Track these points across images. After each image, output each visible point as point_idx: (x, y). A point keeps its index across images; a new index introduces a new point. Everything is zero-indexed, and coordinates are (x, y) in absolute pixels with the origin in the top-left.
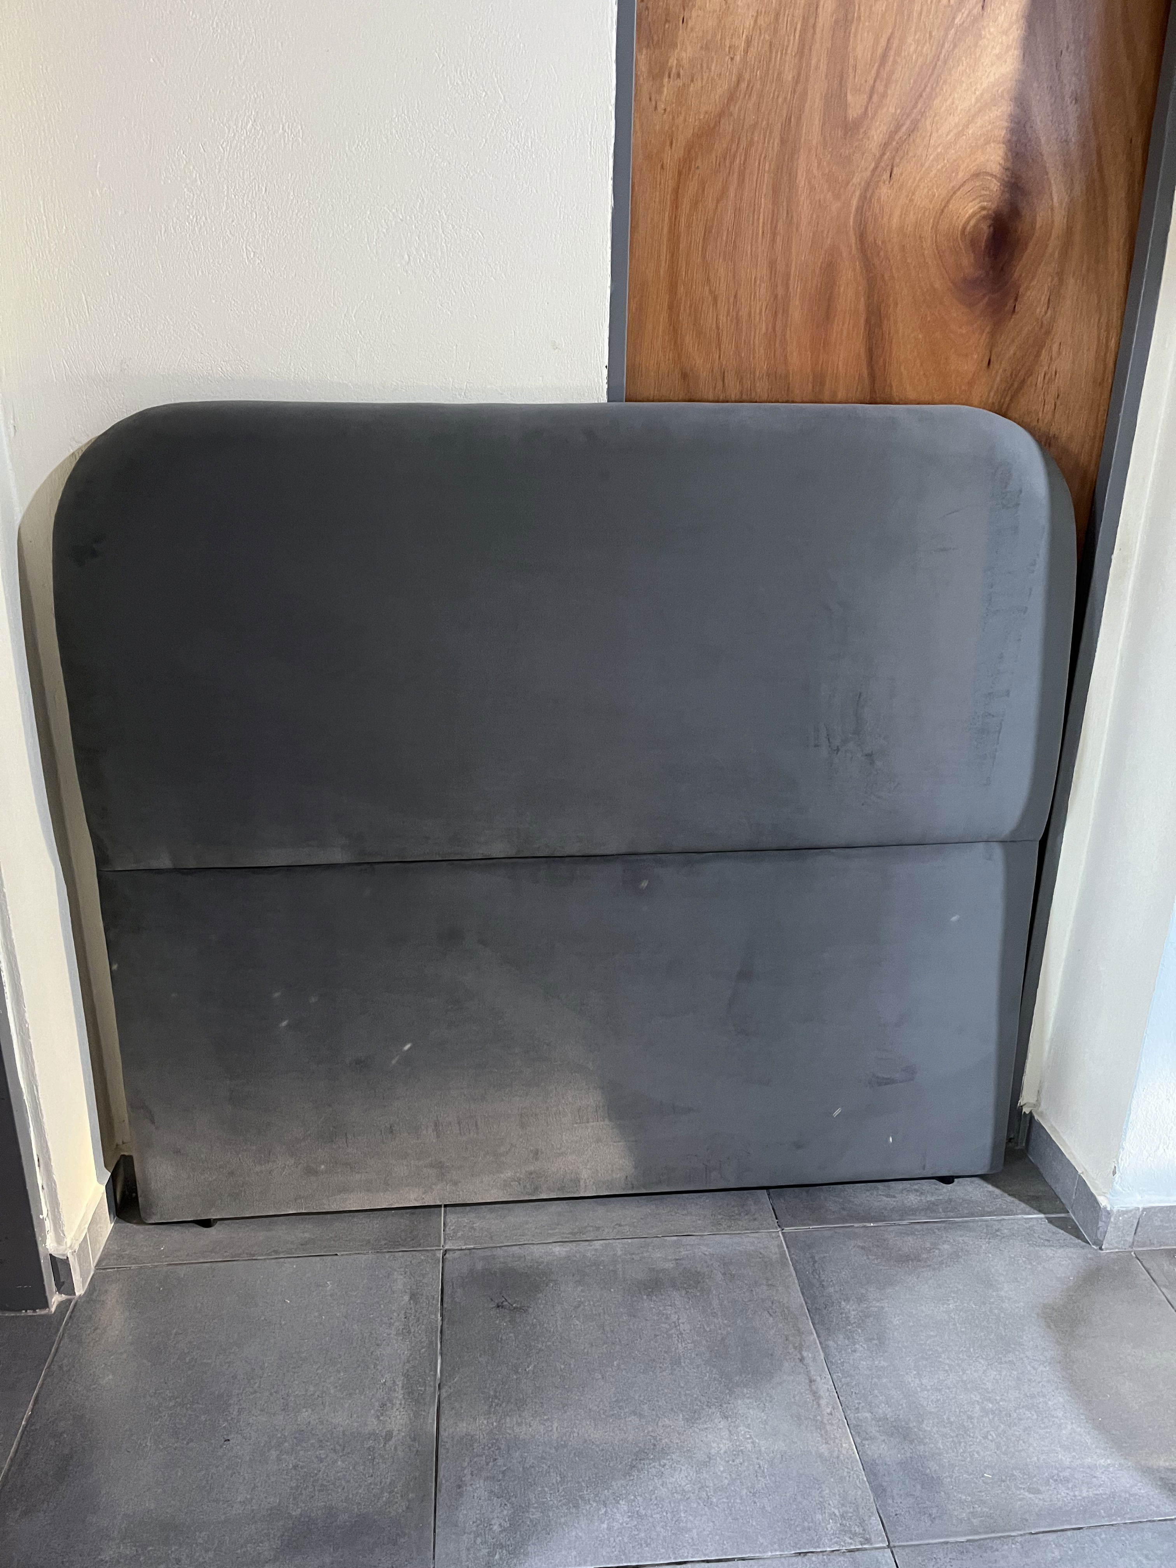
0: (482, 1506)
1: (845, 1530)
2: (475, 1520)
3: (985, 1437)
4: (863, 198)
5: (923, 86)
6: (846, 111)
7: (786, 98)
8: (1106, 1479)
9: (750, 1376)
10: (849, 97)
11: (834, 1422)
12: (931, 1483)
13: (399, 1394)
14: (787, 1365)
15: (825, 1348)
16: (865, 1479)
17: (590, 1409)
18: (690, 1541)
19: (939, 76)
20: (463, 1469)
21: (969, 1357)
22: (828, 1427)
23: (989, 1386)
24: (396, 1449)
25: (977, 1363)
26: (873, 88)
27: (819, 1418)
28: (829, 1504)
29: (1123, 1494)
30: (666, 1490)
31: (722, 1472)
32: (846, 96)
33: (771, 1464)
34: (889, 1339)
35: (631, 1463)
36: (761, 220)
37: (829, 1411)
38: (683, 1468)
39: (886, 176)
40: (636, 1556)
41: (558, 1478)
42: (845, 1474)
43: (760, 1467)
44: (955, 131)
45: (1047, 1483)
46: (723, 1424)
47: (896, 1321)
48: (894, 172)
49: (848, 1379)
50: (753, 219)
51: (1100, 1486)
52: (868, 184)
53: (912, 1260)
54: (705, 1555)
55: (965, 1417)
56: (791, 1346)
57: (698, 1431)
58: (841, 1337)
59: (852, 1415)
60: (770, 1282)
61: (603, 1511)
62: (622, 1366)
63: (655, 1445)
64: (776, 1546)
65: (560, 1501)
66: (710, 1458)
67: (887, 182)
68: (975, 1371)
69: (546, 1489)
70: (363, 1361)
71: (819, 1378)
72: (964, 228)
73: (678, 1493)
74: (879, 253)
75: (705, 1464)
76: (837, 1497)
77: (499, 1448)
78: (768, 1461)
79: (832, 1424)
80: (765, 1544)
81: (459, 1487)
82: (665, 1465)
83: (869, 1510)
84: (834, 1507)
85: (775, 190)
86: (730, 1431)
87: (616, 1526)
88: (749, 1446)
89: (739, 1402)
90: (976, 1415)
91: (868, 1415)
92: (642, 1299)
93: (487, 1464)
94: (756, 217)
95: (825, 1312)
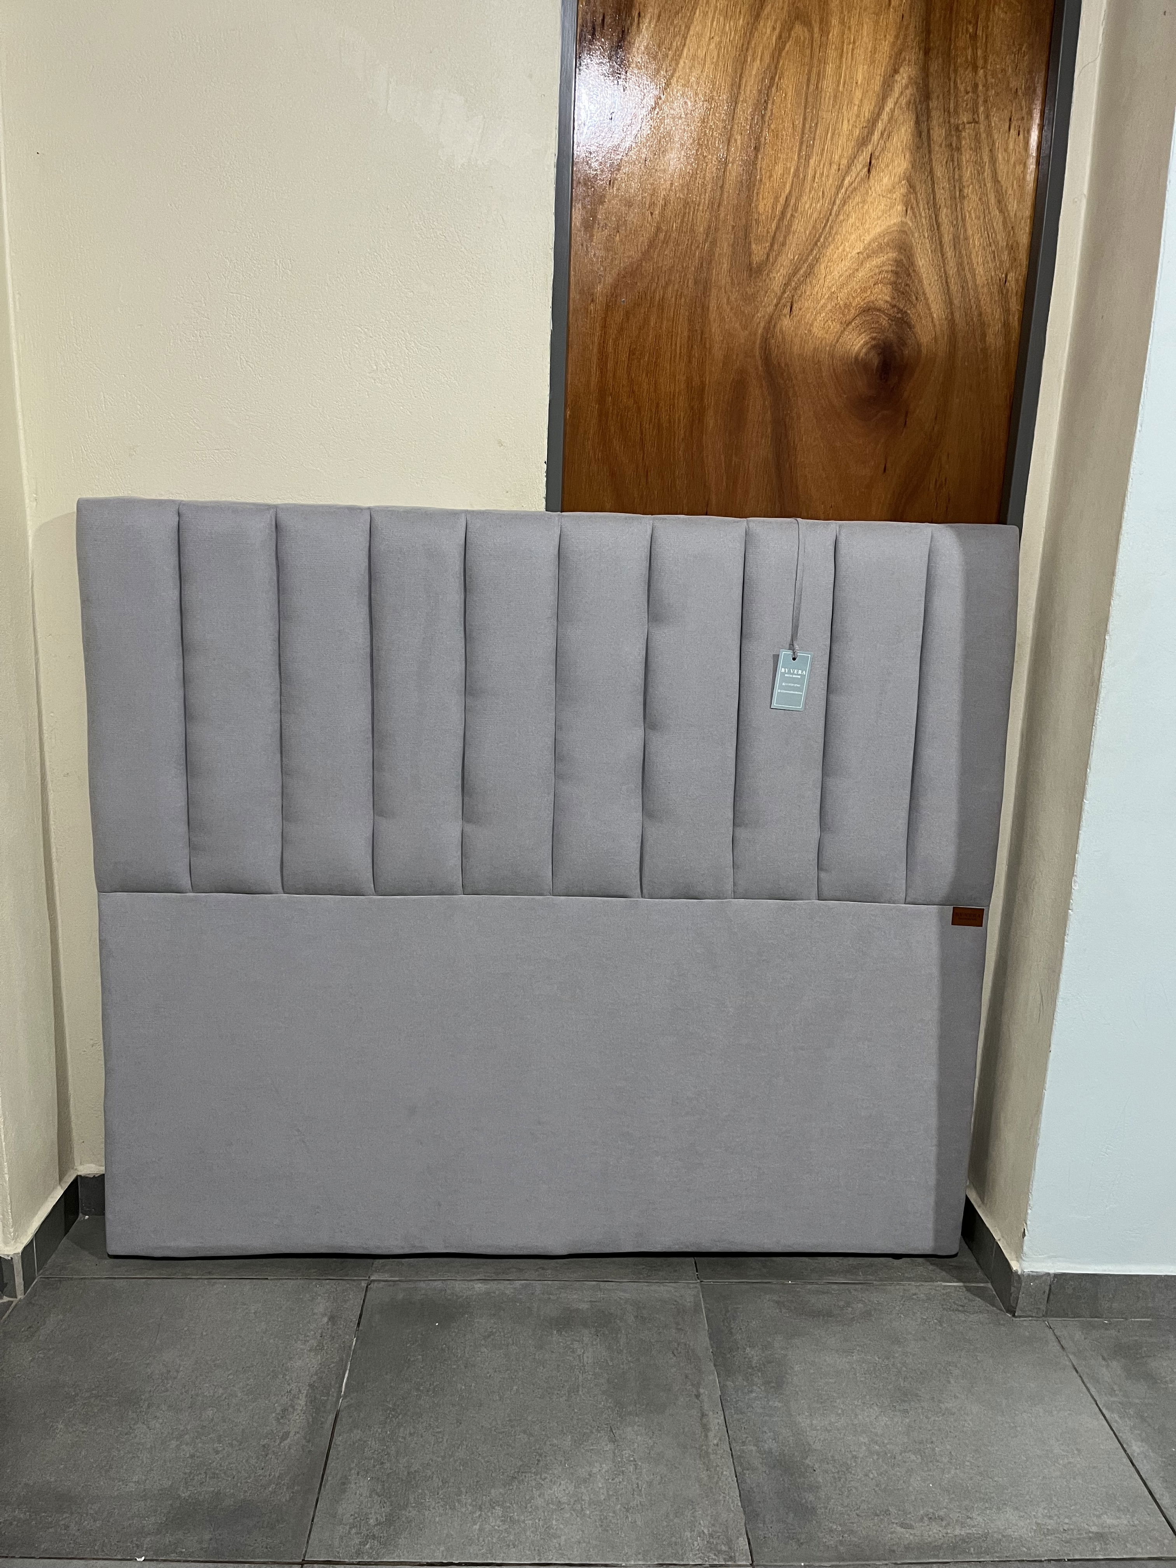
0: (362, 1503)
1: (711, 1547)
2: (353, 1513)
3: (866, 1475)
4: (767, 329)
5: (817, 236)
6: (750, 256)
7: (698, 247)
8: (981, 1520)
9: (644, 1407)
10: (754, 246)
11: (718, 1452)
12: (805, 1512)
13: (302, 1402)
14: (682, 1400)
15: (723, 1388)
16: (740, 1504)
17: (482, 1426)
18: (557, 1545)
19: (831, 228)
20: (350, 1470)
21: (864, 1403)
22: (712, 1457)
23: (879, 1431)
24: (290, 1448)
25: (872, 1410)
26: (774, 237)
27: (704, 1447)
28: (700, 1524)
29: (995, 1535)
30: (543, 1500)
31: (600, 1488)
32: (750, 243)
33: (650, 1484)
34: (788, 1383)
35: (514, 1474)
36: (678, 345)
37: (715, 1442)
38: (562, 1482)
39: (786, 310)
40: (502, 1555)
41: (440, 1484)
42: (721, 1498)
43: (638, 1487)
44: (847, 273)
45: (922, 1520)
46: (610, 1447)
47: (797, 1368)
48: (794, 308)
49: (741, 1416)
50: (671, 344)
51: (973, 1527)
52: (771, 318)
53: (824, 1316)
54: (569, 1559)
55: (850, 1456)
56: (689, 1383)
57: (583, 1451)
58: (740, 1378)
59: (738, 1448)
60: (679, 1327)
61: (477, 1515)
62: (521, 1391)
63: (539, 1461)
64: (640, 1557)
65: (439, 1502)
66: (590, 1475)
67: (788, 316)
68: (868, 1416)
69: (426, 1491)
70: (273, 1371)
71: (711, 1413)
72: (858, 354)
73: (553, 1504)
74: (782, 374)
75: (585, 1481)
76: (709, 1518)
77: (388, 1454)
78: (647, 1482)
79: (716, 1454)
80: (630, 1554)
81: (344, 1484)
82: (546, 1478)
83: (738, 1531)
84: (704, 1527)
85: (690, 321)
86: (614, 1453)
87: (487, 1527)
88: (631, 1468)
89: (630, 1429)
90: (861, 1456)
91: (754, 1448)
92: (552, 1334)
93: (374, 1466)
94: (673, 344)
95: (728, 1356)
